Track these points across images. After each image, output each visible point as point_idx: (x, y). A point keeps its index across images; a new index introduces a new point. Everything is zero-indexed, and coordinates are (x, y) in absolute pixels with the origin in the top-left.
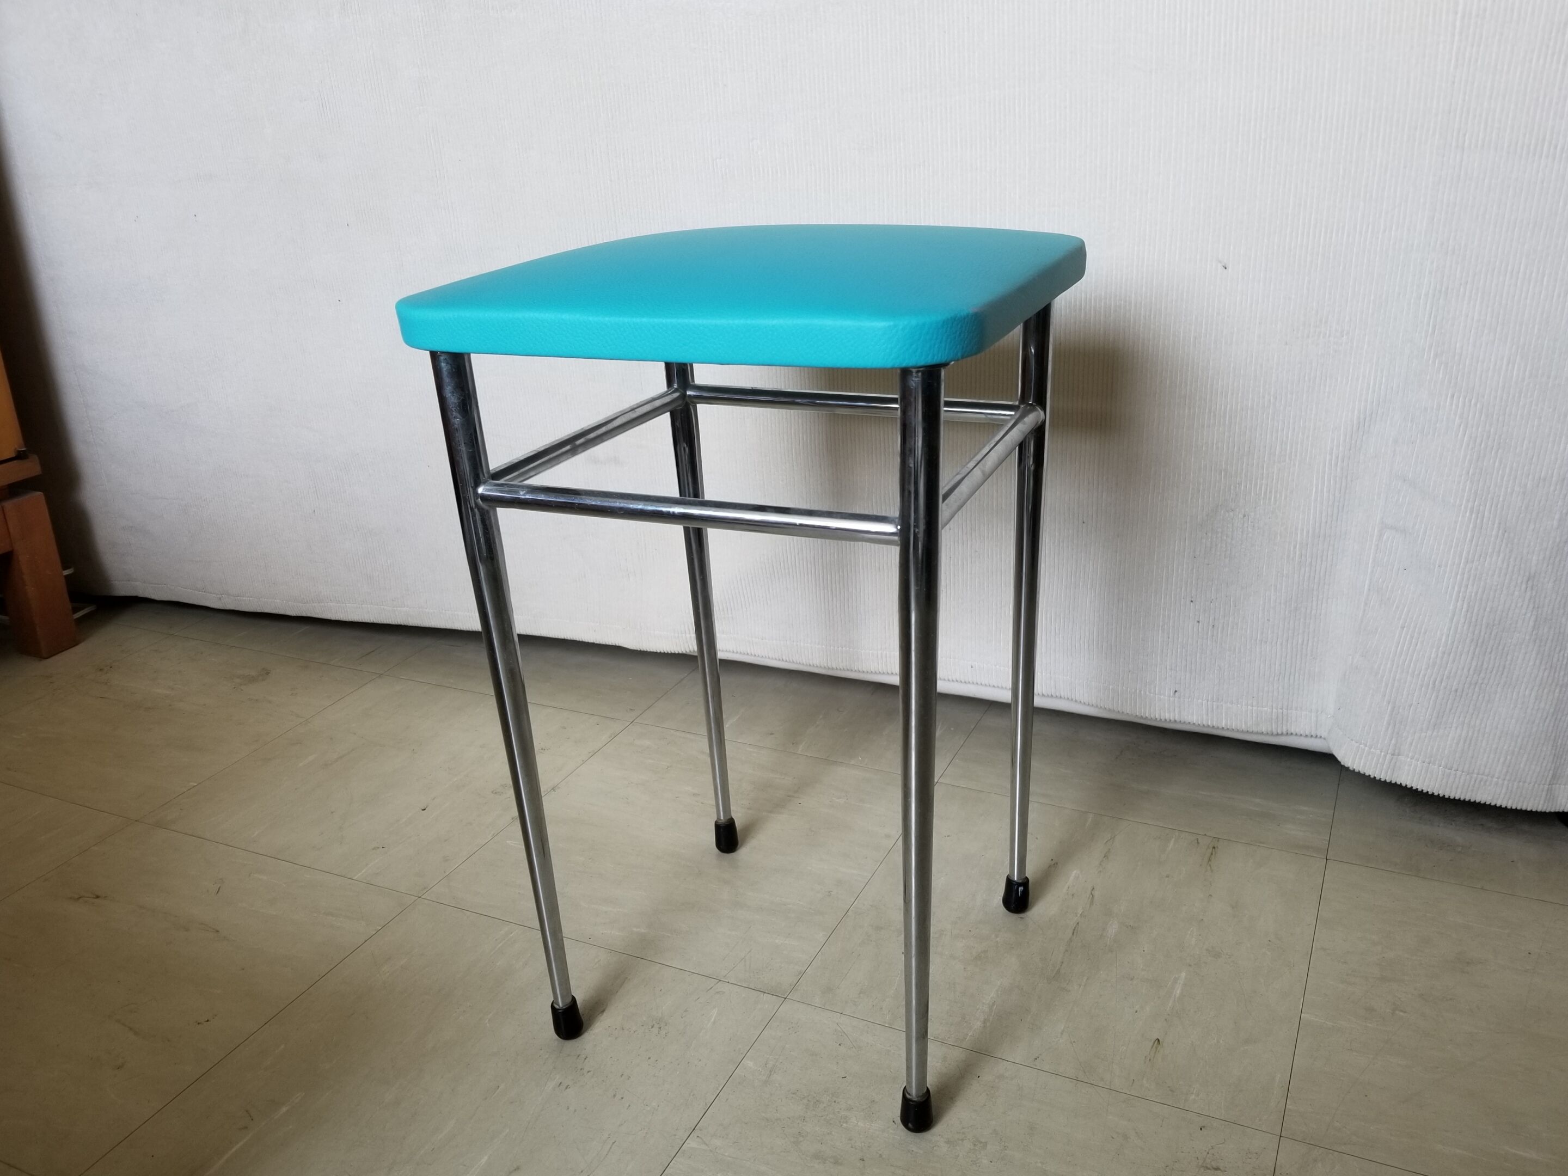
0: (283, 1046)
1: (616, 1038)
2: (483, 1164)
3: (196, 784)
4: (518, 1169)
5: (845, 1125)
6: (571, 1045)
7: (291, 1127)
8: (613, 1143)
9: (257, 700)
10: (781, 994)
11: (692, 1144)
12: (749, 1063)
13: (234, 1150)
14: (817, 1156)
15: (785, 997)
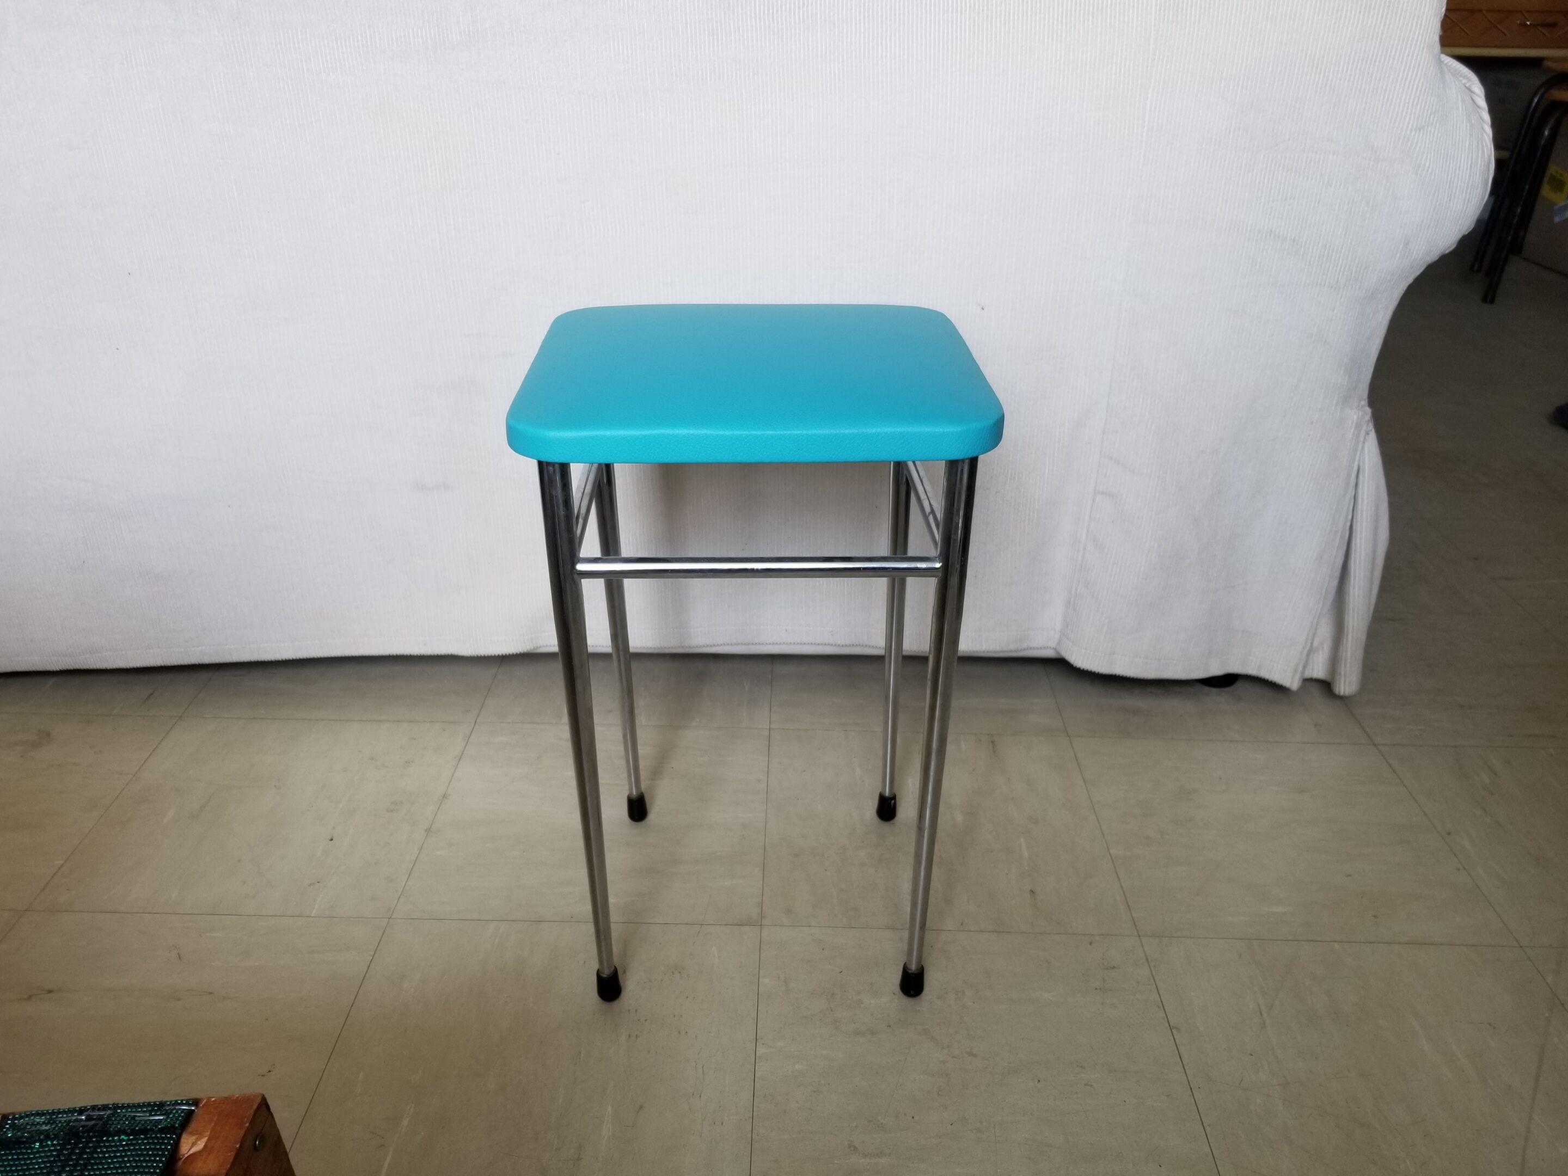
0: (362, 1074)
1: (650, 989)
2: (610, 1113)
3: (62, 862)
4: (641, 1107)
5: (862, 1006)
6: (615, 1004)
7: (423, 1133)
8: (703, 1067)
9: (59, 765)
10: (757, 922)
11: (761, 1050)
12: (765, 981)
13: (386, 1166)
14: (857, 1033)
15: (760, 924)
